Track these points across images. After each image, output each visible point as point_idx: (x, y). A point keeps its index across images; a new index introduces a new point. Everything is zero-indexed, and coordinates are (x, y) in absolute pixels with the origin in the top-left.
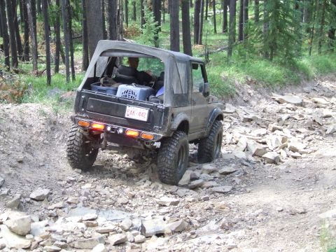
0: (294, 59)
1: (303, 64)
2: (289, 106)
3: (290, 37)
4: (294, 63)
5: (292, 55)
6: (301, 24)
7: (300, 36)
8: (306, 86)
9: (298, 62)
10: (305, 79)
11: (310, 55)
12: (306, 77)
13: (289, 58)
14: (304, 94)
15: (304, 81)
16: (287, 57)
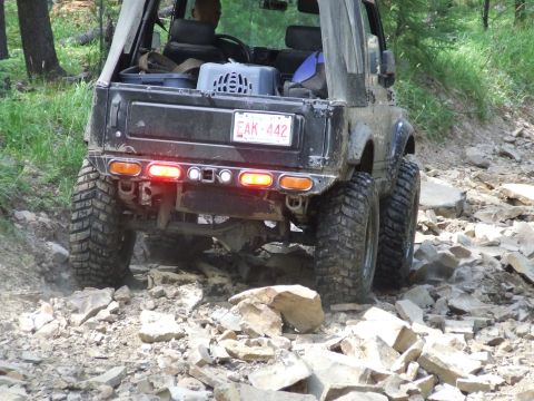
0: (429, 42)
1: (461, 58)
4: (428, 59)
5: (419, 31)
8: (473, 141)
9: (441, 53)
10: (469, 115)
11: (486, 26)
12: (472, 110)
13: (408, 42)
14: (468, 170)
15: (467, 125)
16: (401, 38)
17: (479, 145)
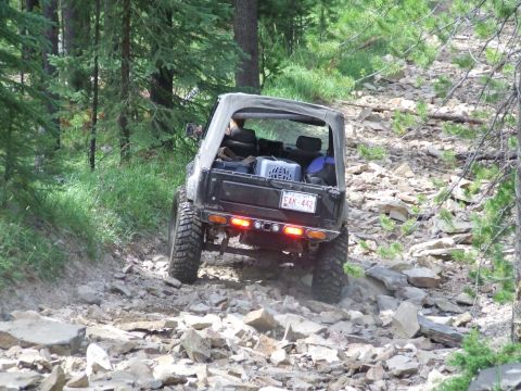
0: (38, 184)
1: (69, 199)
2: (30, 356)
3: (15, 107)
4: (38, 201)
5: (28, 174)
6: (53, 60)
7: (51, 102)
8: (84, 279)
9: (50, 195)
10: (79, 254)
11: (93, 166)
12: (82, 249)
13: (17, 186)
14: (80, 308)
15: (78, 263)
16: (10, 182)
17: (91, 283)
